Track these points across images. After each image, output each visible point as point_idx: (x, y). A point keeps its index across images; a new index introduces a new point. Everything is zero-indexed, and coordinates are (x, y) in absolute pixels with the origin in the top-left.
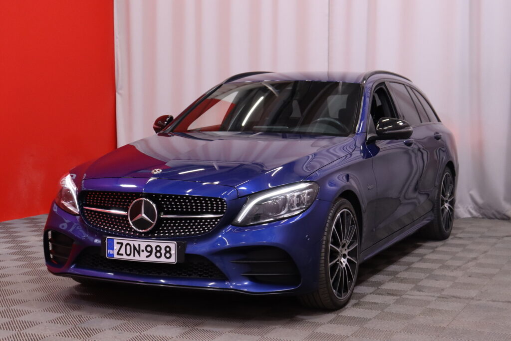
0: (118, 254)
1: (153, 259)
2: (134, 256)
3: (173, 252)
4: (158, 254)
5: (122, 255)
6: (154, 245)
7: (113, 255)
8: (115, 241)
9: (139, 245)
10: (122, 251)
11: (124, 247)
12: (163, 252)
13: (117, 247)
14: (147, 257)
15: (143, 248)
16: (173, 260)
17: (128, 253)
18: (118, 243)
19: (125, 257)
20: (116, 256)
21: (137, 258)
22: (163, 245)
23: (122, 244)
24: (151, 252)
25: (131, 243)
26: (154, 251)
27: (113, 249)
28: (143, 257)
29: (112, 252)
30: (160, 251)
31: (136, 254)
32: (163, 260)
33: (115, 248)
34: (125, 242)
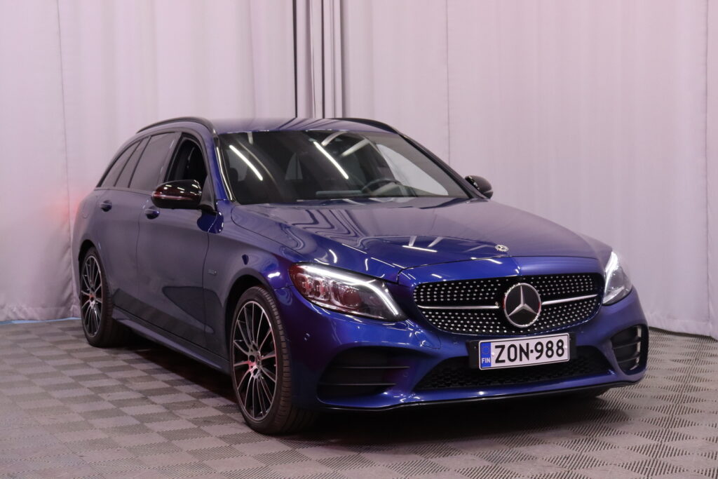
0: (497, 361)
1: (544, 360)
2: (521, 360)
3: (566, 347)
4: (550, 353)
5: (503, 361)
6: (544, 341)
7: (489, 364)
8: (493, 345)
9: (528, 344)
10: (504, 356)
11: (506, 351)
12: (555, 348)
13: (494, 353)
14: (537, 358)
15: (532, 347)
16: (566, 357)
17: (512, 357)
18: (497, 347)
19: (508, 364)
20: (494, 365)
21: (525, 362)
22: (555, 339)
23: (503, 347)
24: (541, 351)
25: (517, 344)
26: (545, 349)
27: (489, 356)
28: (532, 360)
29: (488, 360)
30: (551, 349)
31: (524, 356)
32: (555, 359)
33: (493, 353)
34: (507, 344)
